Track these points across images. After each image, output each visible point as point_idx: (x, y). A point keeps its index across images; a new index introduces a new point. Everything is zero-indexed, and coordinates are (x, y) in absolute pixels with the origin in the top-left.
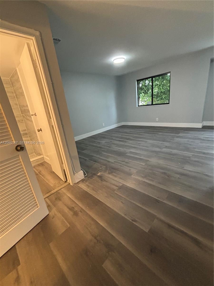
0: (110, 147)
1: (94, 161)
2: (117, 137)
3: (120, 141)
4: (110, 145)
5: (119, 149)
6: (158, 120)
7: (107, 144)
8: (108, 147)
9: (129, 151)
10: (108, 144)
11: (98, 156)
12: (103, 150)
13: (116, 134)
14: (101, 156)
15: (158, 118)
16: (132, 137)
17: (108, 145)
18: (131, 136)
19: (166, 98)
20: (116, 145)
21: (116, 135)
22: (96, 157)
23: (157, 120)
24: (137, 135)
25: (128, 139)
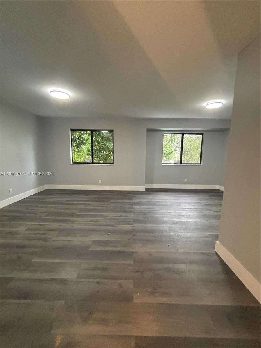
0: (45, 240)
1: (19, 298)
2: (49, 214)
3: (59, 221)
4: (43, 234)
5: (69, 241)
6: (101, 182)
7: (36, 234)
8: (39, 239)
9: (91, 241)
10: (37, 232)
11: (26, 275)
12: (32, 250)
13: (42, 207)
14: (36, 271)
15: (101, 180)
16: (78, 211)
17: (38, 236)
18: (75, 209)
19: (103, 156)
20: (57, 233)
21: (44, 210)
22: (23, 280)
23: (99, 182)
24: (82, 206)
25: (73, 215)
